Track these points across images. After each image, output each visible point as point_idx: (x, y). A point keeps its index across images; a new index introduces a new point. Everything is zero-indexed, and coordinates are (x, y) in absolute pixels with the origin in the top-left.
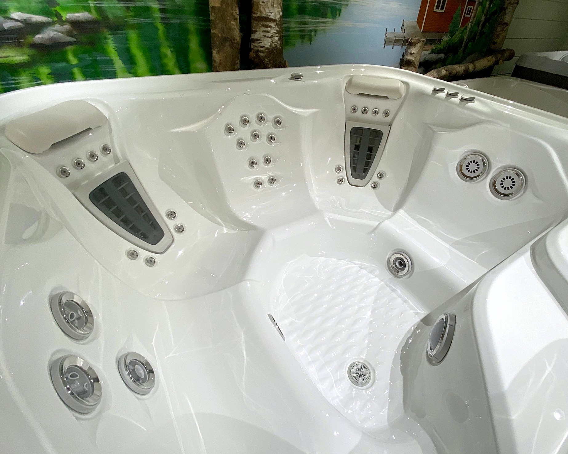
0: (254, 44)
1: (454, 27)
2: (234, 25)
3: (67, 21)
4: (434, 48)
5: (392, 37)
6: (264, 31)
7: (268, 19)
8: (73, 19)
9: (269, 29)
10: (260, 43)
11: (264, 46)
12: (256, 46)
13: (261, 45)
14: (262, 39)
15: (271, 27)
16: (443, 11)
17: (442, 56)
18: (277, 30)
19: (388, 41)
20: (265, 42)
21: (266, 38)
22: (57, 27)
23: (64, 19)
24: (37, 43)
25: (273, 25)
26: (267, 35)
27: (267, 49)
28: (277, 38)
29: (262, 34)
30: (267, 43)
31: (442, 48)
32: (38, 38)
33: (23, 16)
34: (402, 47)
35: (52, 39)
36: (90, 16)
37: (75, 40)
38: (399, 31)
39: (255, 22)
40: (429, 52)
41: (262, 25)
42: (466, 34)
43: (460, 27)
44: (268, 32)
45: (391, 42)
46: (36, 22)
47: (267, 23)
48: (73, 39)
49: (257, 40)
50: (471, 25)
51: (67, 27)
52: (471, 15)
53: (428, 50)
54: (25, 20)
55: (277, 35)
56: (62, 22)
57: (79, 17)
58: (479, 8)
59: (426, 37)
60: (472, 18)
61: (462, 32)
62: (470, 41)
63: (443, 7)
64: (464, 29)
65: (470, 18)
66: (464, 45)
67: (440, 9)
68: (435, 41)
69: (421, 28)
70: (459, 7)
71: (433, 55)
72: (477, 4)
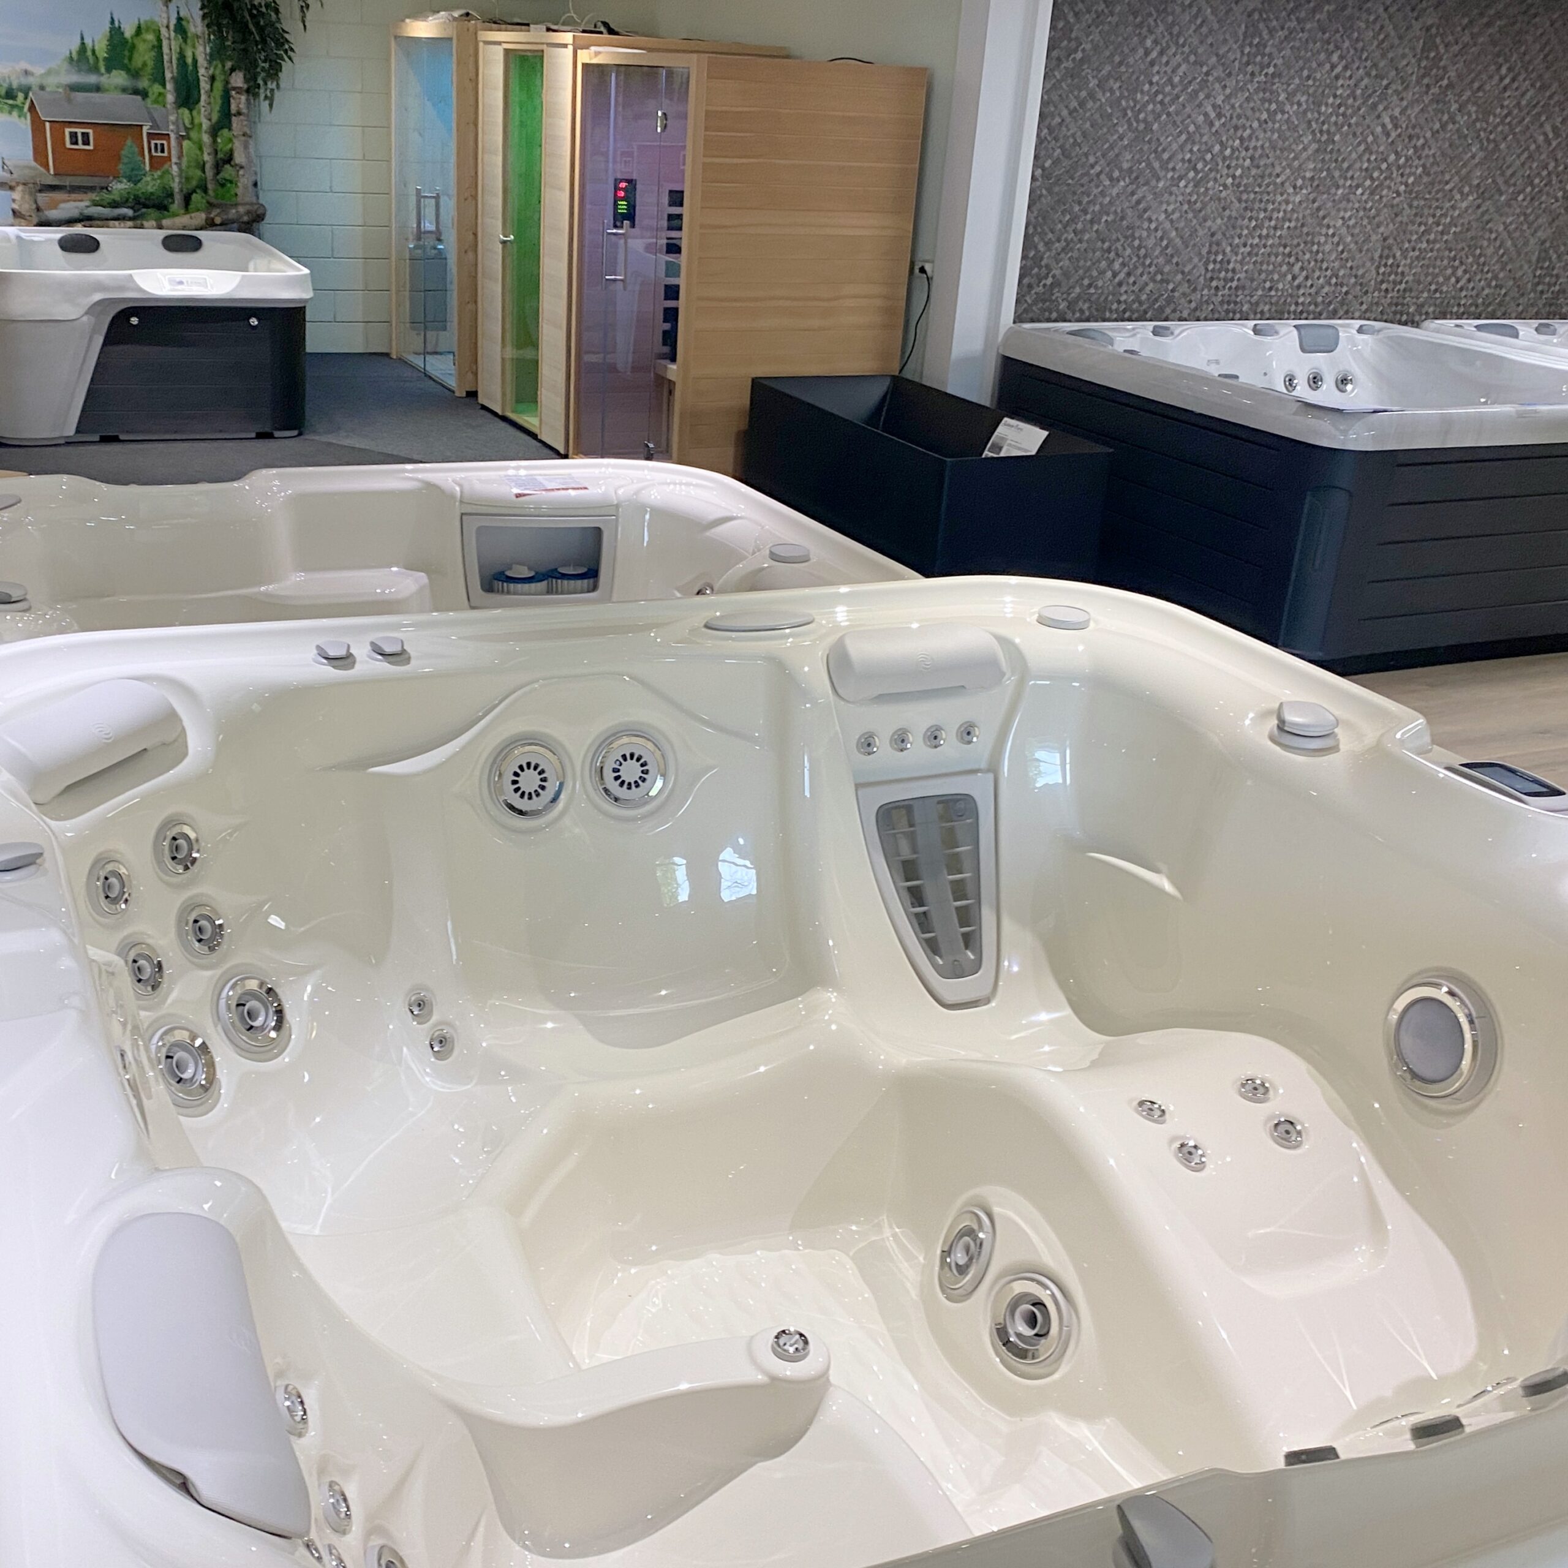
1: (133, 170)
4: (97, 198)
16: (91, 147)
17: (126, 210)
31: (118, 199)
40: (87, 203)
42: (174, 181)
43: (147, 168)
50: (180, 169)
52: (169, 153)
53: (81, 201)
58: (186, 144)
59: (67, 181)
60: (174, 159)
61: (161, 177)
62: (194, 191)
63: (86, 142)
64: (164, 173)
65: (169, 158)
66: (178, 198)
67: (81, 146)
68: (92, 189)
69: (48, 170)
70: (129, 142)
71: (99, 210)
72: (173, 136)
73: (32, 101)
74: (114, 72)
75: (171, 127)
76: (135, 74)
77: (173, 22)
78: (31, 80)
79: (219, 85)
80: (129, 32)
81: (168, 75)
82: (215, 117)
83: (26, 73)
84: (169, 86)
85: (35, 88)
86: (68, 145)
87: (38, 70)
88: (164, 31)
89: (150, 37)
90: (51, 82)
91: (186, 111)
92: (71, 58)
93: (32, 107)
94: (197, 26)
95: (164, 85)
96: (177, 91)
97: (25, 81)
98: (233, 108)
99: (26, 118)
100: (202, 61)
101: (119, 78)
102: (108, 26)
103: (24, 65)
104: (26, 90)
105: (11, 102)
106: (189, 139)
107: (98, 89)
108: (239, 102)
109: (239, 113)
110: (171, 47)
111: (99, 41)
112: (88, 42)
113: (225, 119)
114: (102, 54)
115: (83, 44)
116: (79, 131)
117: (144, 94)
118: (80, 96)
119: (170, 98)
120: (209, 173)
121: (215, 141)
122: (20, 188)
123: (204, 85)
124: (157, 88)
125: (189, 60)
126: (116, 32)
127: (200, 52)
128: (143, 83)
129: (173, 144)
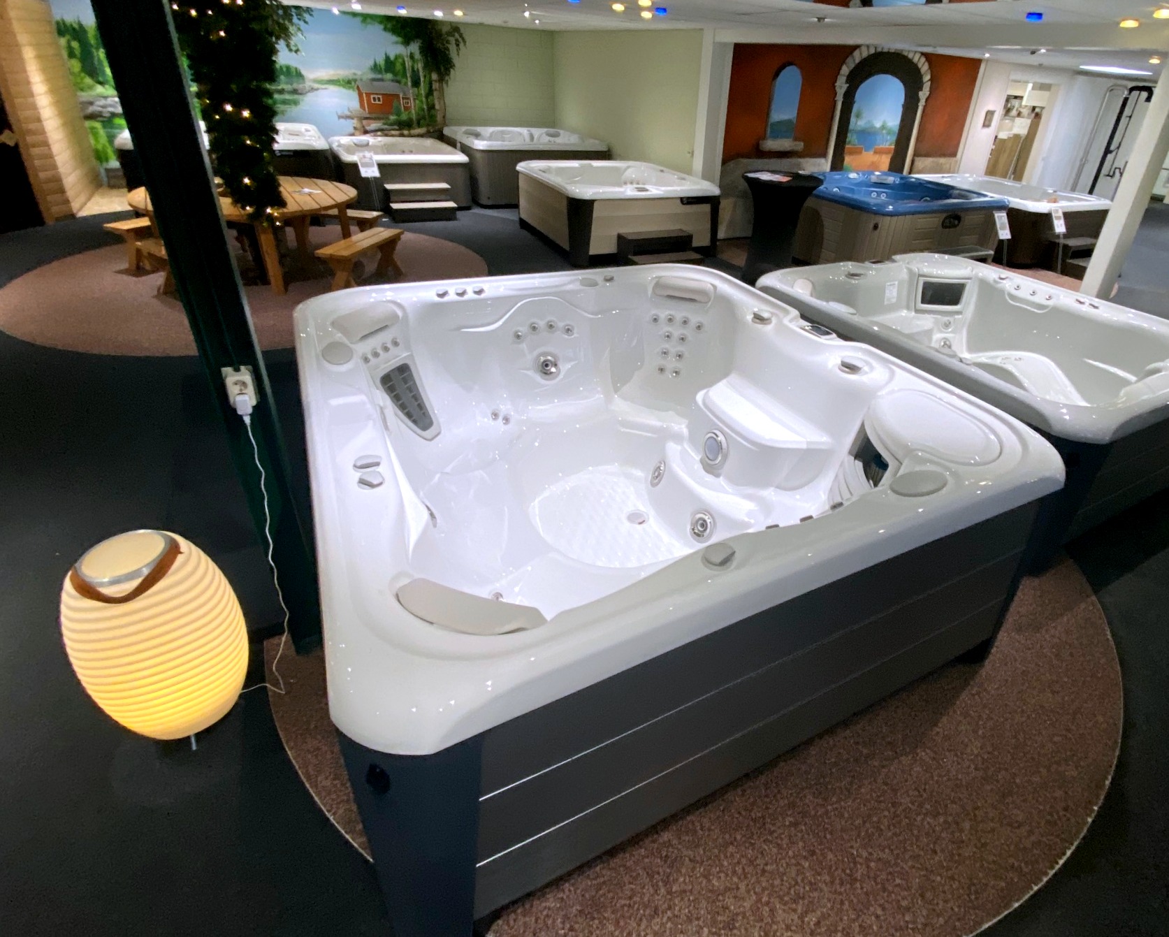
1: (397, 111)
4: (384, 122)
5: (342, 115)
16: (381, 103)
17: (396, 127)
19: (340, 117)
31: (392, 122)
38: (347, 112)
40: (381, 124)
42: (413, 115)
43: (403, 111)
50: (415, 111)
52: (411, 105)
53: (378, 123)
58: (417, 102)
59: (373, 116)
60: (413, 107)
61: (408, 114)
62: (421, 120)
63: (379, 100)
64: (409, 112)
65: (411, 107)
66: (415, 122)
67: (377, 102)
68: (383, 119)
69: (366, 111)
70: (395, 101)
71: (386, 127)
72: (412, 99)
73: (358, 85)
74: (388, 74)
75: (411, 95)
76: (395, 74)
77: (409, 54)
78: (357, 77)
79: (427, 79)
80: (392, 58)
81: (408, 75)
82: (427, 91)
83: (355, 74)
84: (409, 79)
85: (359, 80)
86: (373, 102)
87: (359, 73)
88: (406, 59)
89: (400, 60)
90: (365, 78)
91: (416, 89)
92: (371, 68)
93: (358, 88)
94: (418, 56)
95: (407, 79)
96: (412, 82)
97: (355, 77)
98: (434, 87)
99: (356, 91)
100: (421, 70)
101: (389, 76)
102: (384, 56)
103: (353, 71)
104: (355, 81)
105: (349, 85)
106: (418, 99)
107: (382, 80)
108: (436, 85)
109: (436, 90)
110: (408, 63)
111: (381, 61)
112: (378, 62)
113: (430, 92)
114: (383, 67)
115: (375, 62)
116: (376, 96)
117: (399, 82)
118: (375, 83)
119: (410, 84)
120: (426, 113)
121: (427, 100)
122: (356, 119)
123: (422, 79)
124: (404, 80)
125: (416, 69)
126: (387, 59)
127: (420, 66)
128: (399, 78)
129: (412, 101)
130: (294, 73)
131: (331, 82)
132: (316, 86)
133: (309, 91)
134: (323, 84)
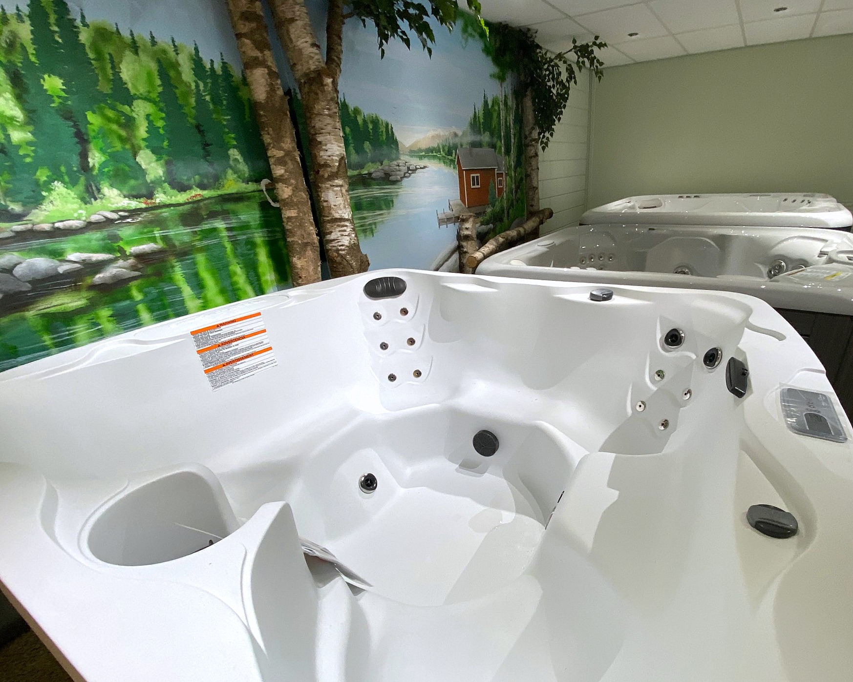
0: (331, 245)
1: (493, 198)
2: (312, 230)
3: (131, 255)
4: (482, 220)
5: (444, 217)
6: (340, 231)
7: (342, 219)
8: (138, 252)
9: (345, 228)
10: (338, 242)
11: (343, 244)
12: (334, 246)
13: (340, 244)
14: (339, 238)
15: (346, 226)
16: (479, 186)
17: (491, 225)
18: (352, 228)
19: (441, 222)
20: (344, 240)
21: (344, 237)
22: (121, 262)
23: (128, 253)
24: (97, 283)
25: (347, 224)
26: (344, 233)
27: (347, 246)
28: (353, 235)
29: (339, 234)
30: (346, 241)
31: (488, 219)
32: (99, 278)
33: (82, 257)
34: (454, 224)
35: (114, 276)
36: (155, 246)
37: (140, 273)
38: (448, 211)
39: (329, 224)
40: (479, 224)
41: (337, 226)
42: (505, 203)
43: (497, 197)
44: (345, 231)
45: (444, 222)
46: (96, 261)
47: (343, 223)
48: (137, 273)
49: (334, 240)
50: (506, 194)
51: (131, 261)
52: (504, 185)
54: (84, 260)
55: (353, 232)
56: (125, 257)
57: (144, 249)
58: (508, 179)
59: (473, 211)
60: (505, 188)
61: (501, 200)
62: (510, 208)
63: (478, 182)
64: (501, 198)
65: (503, 188)
66: (506, 212)
67: (476, 186)
68: (481, 214)
69: (465, 205)
70: (491, 180)
72: (504, 174)
73: (458, 156)
74: (486, 134)
75: (504, 169)
76: (492, 134)
77: (503, 97)
78: (457, 140)
79: (517, 140)
80: (490, 104)
81: (502, 135)
82: (516, 160)
83: (455, 135)
84: (503, 141)
85: (459, 146)
86: (472, 186)
87: (459, 132)
88: (500, 106)
89: (496, 108)
90: (465, 142)
91: (508, 157)
92: (471, 123)
93: (458, 161)
94: (510, 101)
95: (501, 142)
96: (505, 144)
97: (455, 141)
99: (456, 169)
100: (512, 125)
101: (487, 137)
102: (483, 99)
103: (454, 129)
104: (455, 148)
105: (450, 157)
106: (509, 175)
107: (480, 144)
110: (503, 115)
111: (480, 109)
114: (481, 121)
115: (475, 112)
116: (475, 175)
117: (494, 147)
118: (476, 150)
119: (503, 149)
120: (514, 196)
121: (515, 175)
123: (512, 140)
124: (499, 143)
125: (508, 124)
126: (486, 104)
127: (511, 118)
128: (495, 139)
129: (504, 179)
130: (384, 137)
131: (430, 153)
132: (414, 162)
133: (404, 177)
134: (421, 158)
